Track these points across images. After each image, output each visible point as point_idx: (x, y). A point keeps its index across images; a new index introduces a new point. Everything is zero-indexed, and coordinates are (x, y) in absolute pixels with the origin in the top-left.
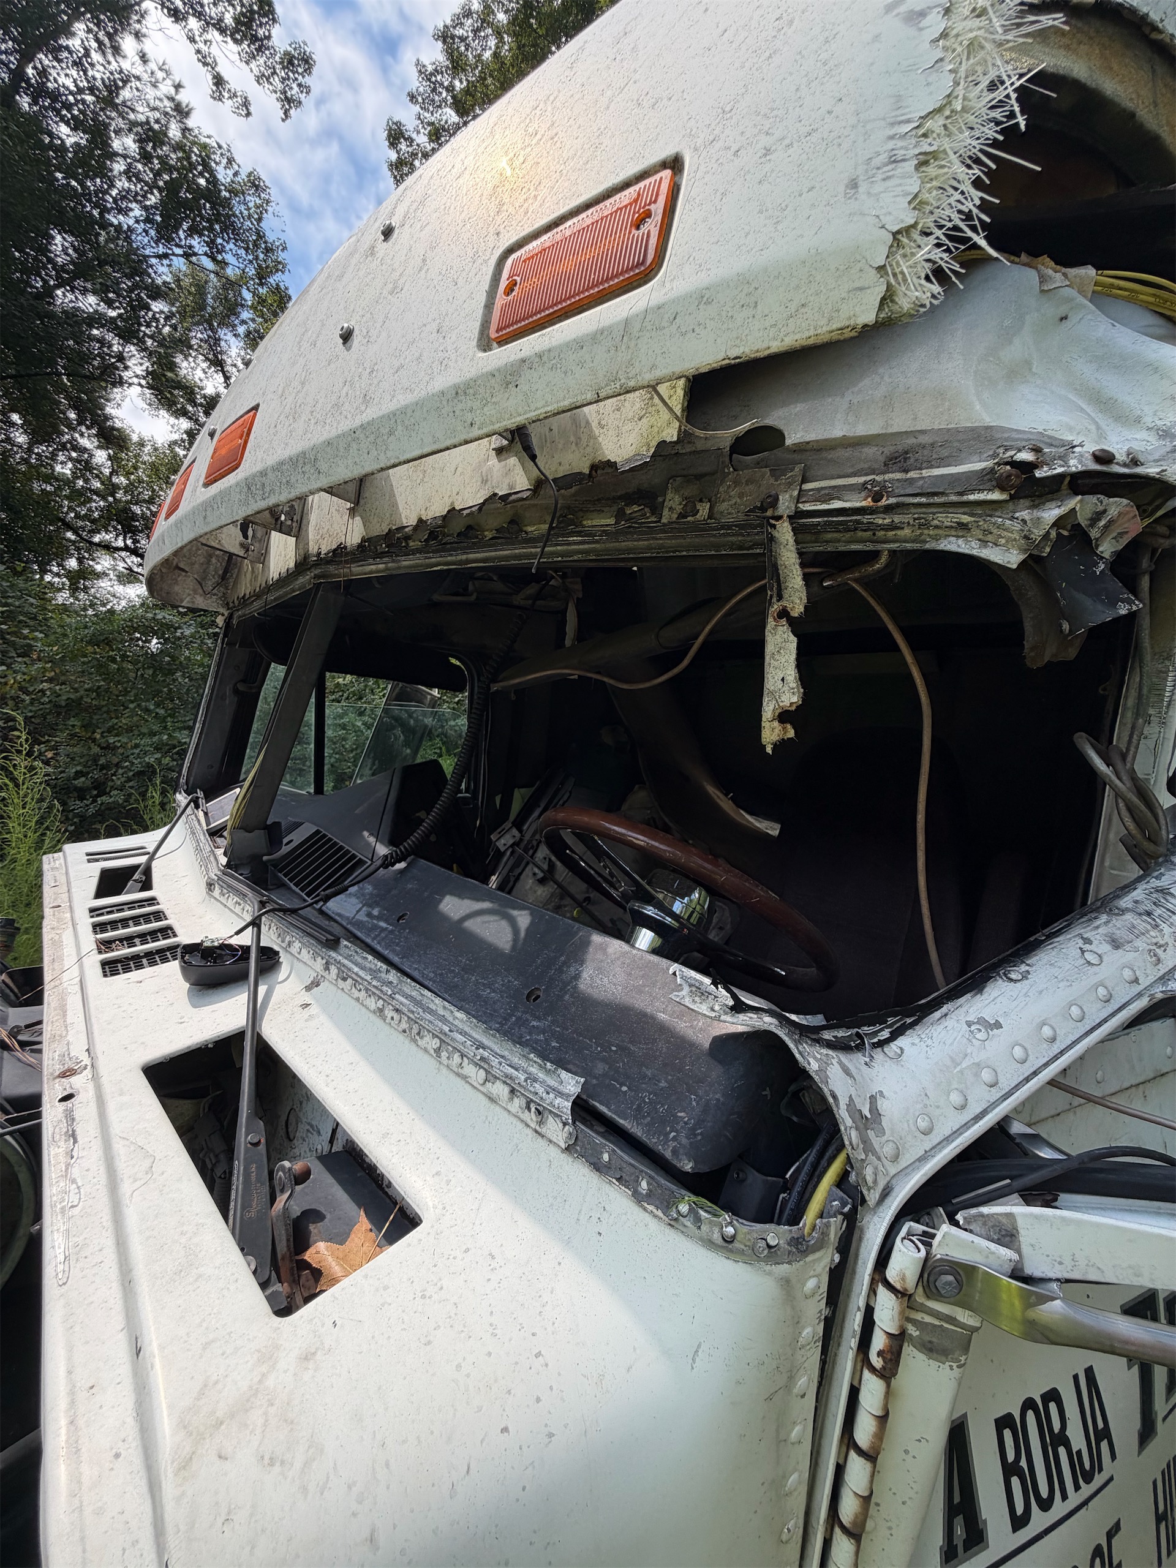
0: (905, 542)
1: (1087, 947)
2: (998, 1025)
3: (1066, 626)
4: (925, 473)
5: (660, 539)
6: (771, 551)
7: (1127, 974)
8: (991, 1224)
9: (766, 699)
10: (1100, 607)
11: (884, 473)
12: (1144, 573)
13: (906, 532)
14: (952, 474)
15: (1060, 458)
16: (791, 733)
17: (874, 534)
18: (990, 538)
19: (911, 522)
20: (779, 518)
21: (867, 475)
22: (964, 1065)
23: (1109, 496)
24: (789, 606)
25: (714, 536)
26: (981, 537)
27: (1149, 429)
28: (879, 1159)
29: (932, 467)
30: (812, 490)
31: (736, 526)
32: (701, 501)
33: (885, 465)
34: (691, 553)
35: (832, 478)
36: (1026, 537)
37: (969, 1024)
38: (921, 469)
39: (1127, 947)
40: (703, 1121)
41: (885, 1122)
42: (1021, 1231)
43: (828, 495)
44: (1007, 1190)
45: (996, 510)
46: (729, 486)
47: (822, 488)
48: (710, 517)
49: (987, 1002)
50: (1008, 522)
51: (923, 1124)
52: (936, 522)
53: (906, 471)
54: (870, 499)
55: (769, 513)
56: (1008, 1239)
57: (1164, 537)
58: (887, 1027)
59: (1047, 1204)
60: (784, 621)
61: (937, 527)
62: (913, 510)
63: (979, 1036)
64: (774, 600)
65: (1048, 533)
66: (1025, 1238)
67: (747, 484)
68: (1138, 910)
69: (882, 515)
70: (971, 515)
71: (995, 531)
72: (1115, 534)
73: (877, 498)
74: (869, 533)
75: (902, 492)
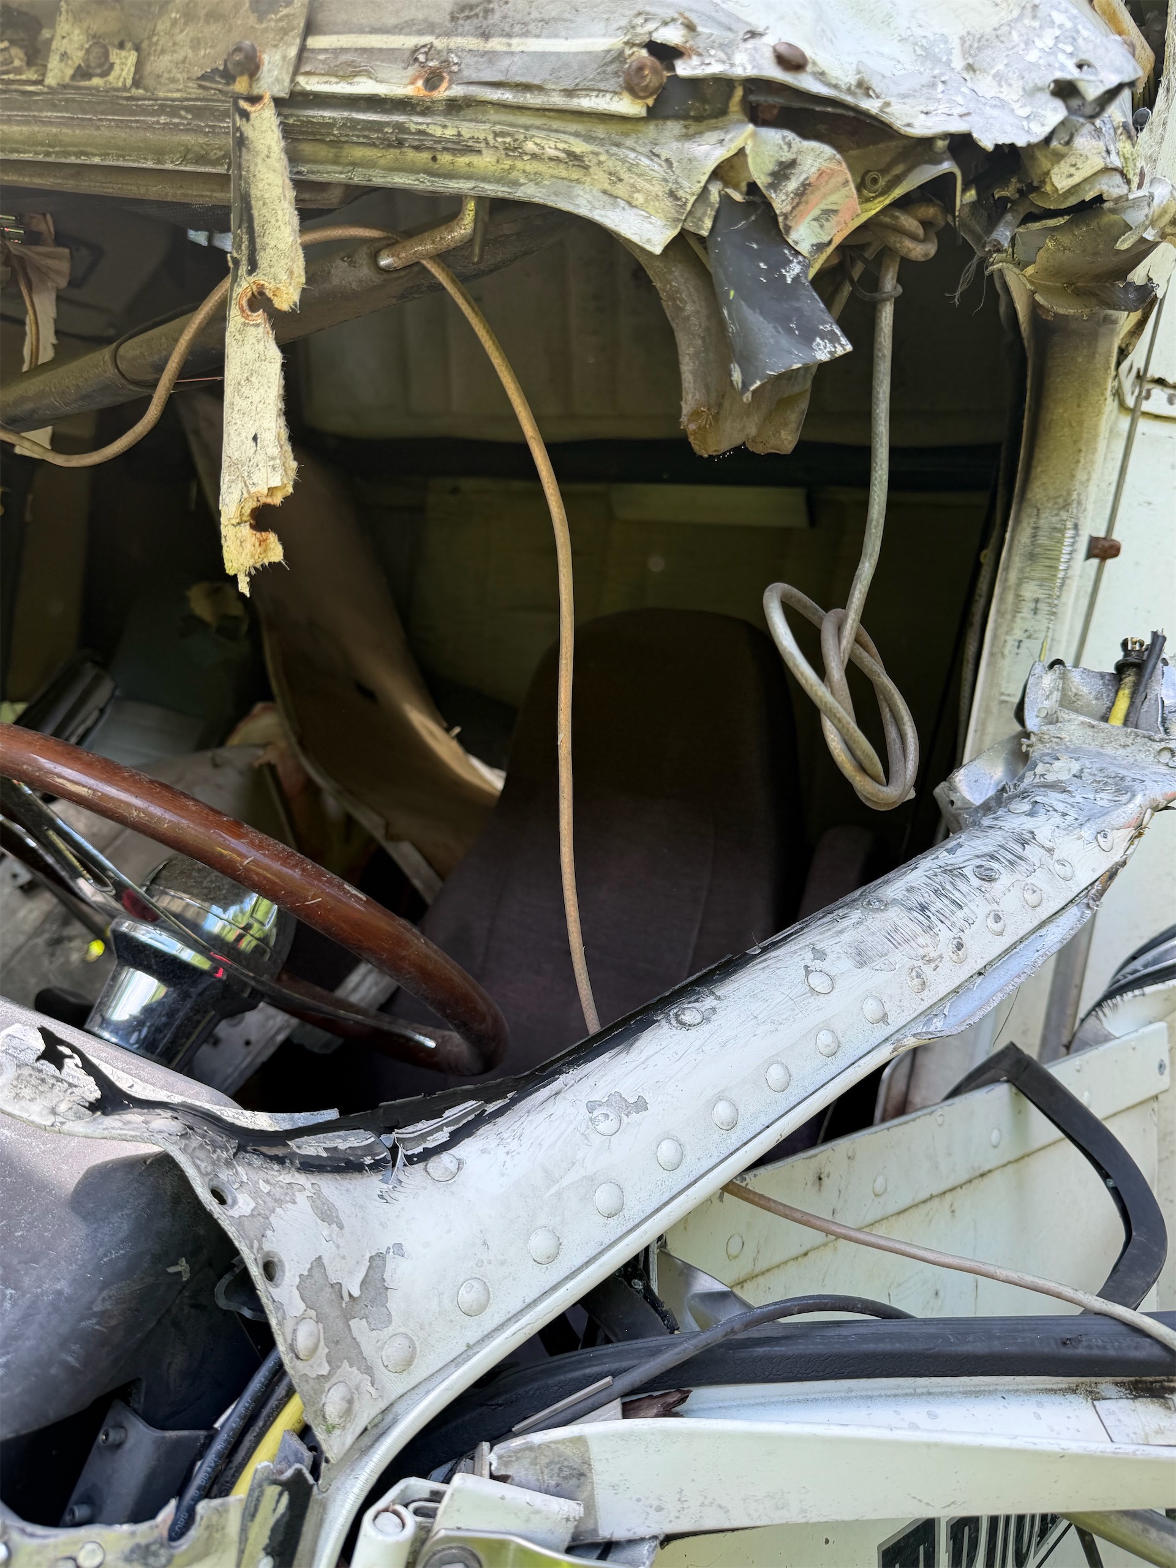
0: (484, 179)
1: (817, 964)
2: (641, 1105)
3: (737, 376)
4: (518, 44)
5: (49, 123)
6: (240, 167)
7: (871, 1009)
8: (544, 1461)
9: (225, 478)
10: (785, 342)
11: (448, 34)
12: (888, 300)
13: (486, 161)
14: (558, 54)
15: (722, 46)
16: (276, 553)
17: (434, 159)
18: (621, 190)
19: (490, 138)
20: (254, 99)
21: (420, 33)
22: (565, 1183)
23: (805, 135)
24: (269, 287)
25: (150, 127)
26: (607, 186)
27: (902, 40)
28: (369, 1370)
29: (526, 34)
30: (325, 51)
31: (187, 109)
32: (121, 46)
33: (453, 19)
34: (109, 162)
35: (361, 31)
36: (672, 194)
37: (591, 1107)
38: (509, 35)
39: (878, 963)
40: (16, 1338)
41: (395, 1302)
42: (597, 1466)
43: (351, 64)
44: (603, 1396)
45: (626, 135)
46: (175, 22)
47: (344, 50)
48: (136, 83)
49: (633, 1065)
50: (645, 161)
51: (468, 1296)
52: (530, 146)
53: (486, 36)
54: (420, 83)
55: (241, 85)
56: (573, 1482)
57: (914, 237)
58: (447, 1125)
59: (668, 1412)
60: (259, 316)
61: (534, 156)
62: (493, 115)
63: (604, 1126)
64: (243, 268)
65: (705, 190)
66: (603, 1475)
67: (207, 22)
68: (909, 904)
69: (440, 119)
70: (588, 138)
71: (625, 176)
72: (816, 212)
73: (432, 80)
74: (425, 156)
75: (475, 77)
